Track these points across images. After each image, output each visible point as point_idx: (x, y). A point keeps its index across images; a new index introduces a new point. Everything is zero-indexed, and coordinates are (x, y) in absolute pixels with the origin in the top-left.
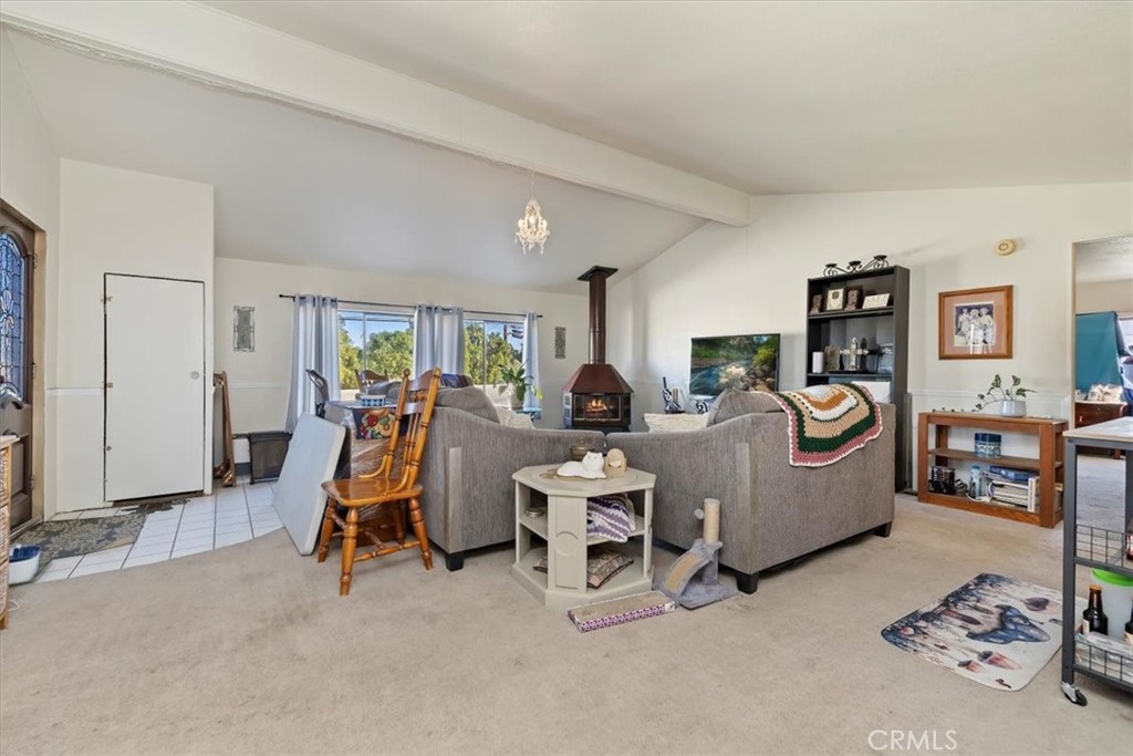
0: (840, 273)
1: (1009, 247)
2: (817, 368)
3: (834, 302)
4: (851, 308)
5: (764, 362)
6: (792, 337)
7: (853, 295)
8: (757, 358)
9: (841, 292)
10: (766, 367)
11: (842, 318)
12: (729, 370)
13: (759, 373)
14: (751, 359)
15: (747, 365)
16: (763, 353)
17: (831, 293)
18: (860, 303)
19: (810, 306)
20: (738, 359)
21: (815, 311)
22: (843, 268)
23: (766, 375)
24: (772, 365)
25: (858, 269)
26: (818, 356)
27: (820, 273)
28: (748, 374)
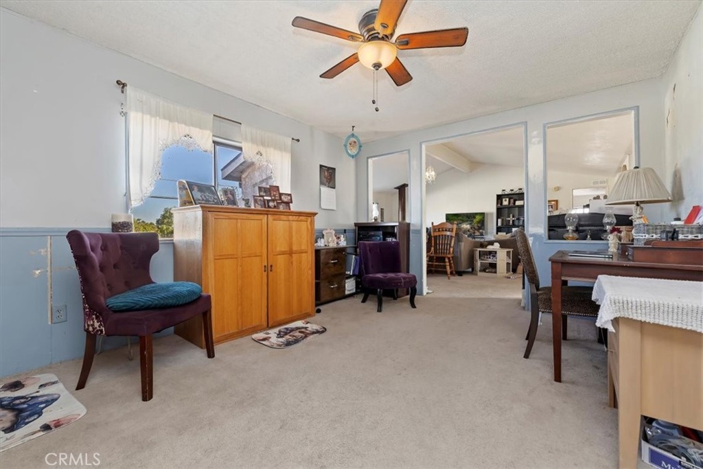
0: (506, 193)
1: (558, 189)
2: (499, 224)
3: (505, 203)
4: (512, 204)
5: (479, 222)
6: (492, 214)
7: (512, 201)
8: (475, 221)
9: (507, 199)
10: (479, 225)
11: (509, 207)
12: (463, 226)
13: (476, 227)
14: (472, 221)
15: (470, 224)
16: (478, 218)
17: (504, 199)
18: (514, 203)
19: (497, 204)
20: (467, 221)
21: (499, 205)
22: (508, 192)
23: (480, 228)
24: (482, 224)
25: (513, 192)
26: (500, 220)
27: (500, 193)
28: (471, 228)
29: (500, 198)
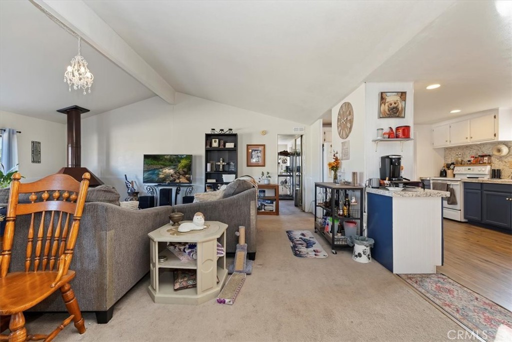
0: (216, 133)
1: (264, 133)
2: (209, 170)
3: (215, 144)
4: (222, 147)
5: (185, 167)
6: (201, 157)
7: (222, 143)
8: (180, 165)
9: (217, 140)
10: (185, 170)
11: (218, 150)
12: (164, 171)
13: (181, 172)
14: (177, 166)
15: (174, 169)
16: (184, 162)
17: (213, 140)
18: (224, 145)
19: (206, 145)
20: (170, 166)
21: (208, 147)
22: (217, 131)
23: (185, 173)
24: (189, 169)
25: (223, 132)
26: (209, 165)
27: (209, 132)
28: (175, 173)
29: (209, 137)
